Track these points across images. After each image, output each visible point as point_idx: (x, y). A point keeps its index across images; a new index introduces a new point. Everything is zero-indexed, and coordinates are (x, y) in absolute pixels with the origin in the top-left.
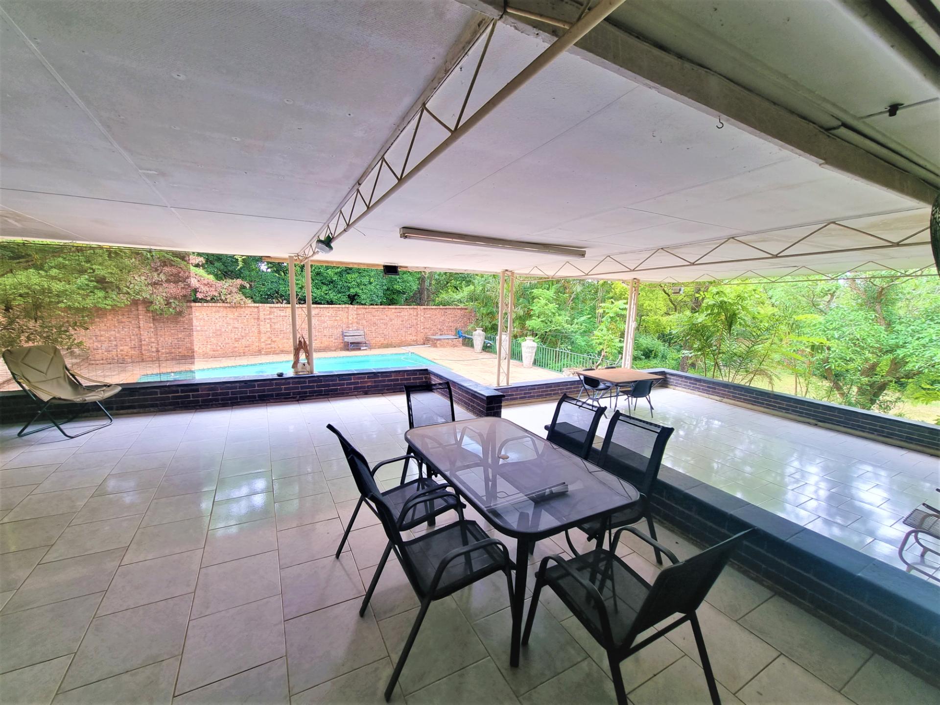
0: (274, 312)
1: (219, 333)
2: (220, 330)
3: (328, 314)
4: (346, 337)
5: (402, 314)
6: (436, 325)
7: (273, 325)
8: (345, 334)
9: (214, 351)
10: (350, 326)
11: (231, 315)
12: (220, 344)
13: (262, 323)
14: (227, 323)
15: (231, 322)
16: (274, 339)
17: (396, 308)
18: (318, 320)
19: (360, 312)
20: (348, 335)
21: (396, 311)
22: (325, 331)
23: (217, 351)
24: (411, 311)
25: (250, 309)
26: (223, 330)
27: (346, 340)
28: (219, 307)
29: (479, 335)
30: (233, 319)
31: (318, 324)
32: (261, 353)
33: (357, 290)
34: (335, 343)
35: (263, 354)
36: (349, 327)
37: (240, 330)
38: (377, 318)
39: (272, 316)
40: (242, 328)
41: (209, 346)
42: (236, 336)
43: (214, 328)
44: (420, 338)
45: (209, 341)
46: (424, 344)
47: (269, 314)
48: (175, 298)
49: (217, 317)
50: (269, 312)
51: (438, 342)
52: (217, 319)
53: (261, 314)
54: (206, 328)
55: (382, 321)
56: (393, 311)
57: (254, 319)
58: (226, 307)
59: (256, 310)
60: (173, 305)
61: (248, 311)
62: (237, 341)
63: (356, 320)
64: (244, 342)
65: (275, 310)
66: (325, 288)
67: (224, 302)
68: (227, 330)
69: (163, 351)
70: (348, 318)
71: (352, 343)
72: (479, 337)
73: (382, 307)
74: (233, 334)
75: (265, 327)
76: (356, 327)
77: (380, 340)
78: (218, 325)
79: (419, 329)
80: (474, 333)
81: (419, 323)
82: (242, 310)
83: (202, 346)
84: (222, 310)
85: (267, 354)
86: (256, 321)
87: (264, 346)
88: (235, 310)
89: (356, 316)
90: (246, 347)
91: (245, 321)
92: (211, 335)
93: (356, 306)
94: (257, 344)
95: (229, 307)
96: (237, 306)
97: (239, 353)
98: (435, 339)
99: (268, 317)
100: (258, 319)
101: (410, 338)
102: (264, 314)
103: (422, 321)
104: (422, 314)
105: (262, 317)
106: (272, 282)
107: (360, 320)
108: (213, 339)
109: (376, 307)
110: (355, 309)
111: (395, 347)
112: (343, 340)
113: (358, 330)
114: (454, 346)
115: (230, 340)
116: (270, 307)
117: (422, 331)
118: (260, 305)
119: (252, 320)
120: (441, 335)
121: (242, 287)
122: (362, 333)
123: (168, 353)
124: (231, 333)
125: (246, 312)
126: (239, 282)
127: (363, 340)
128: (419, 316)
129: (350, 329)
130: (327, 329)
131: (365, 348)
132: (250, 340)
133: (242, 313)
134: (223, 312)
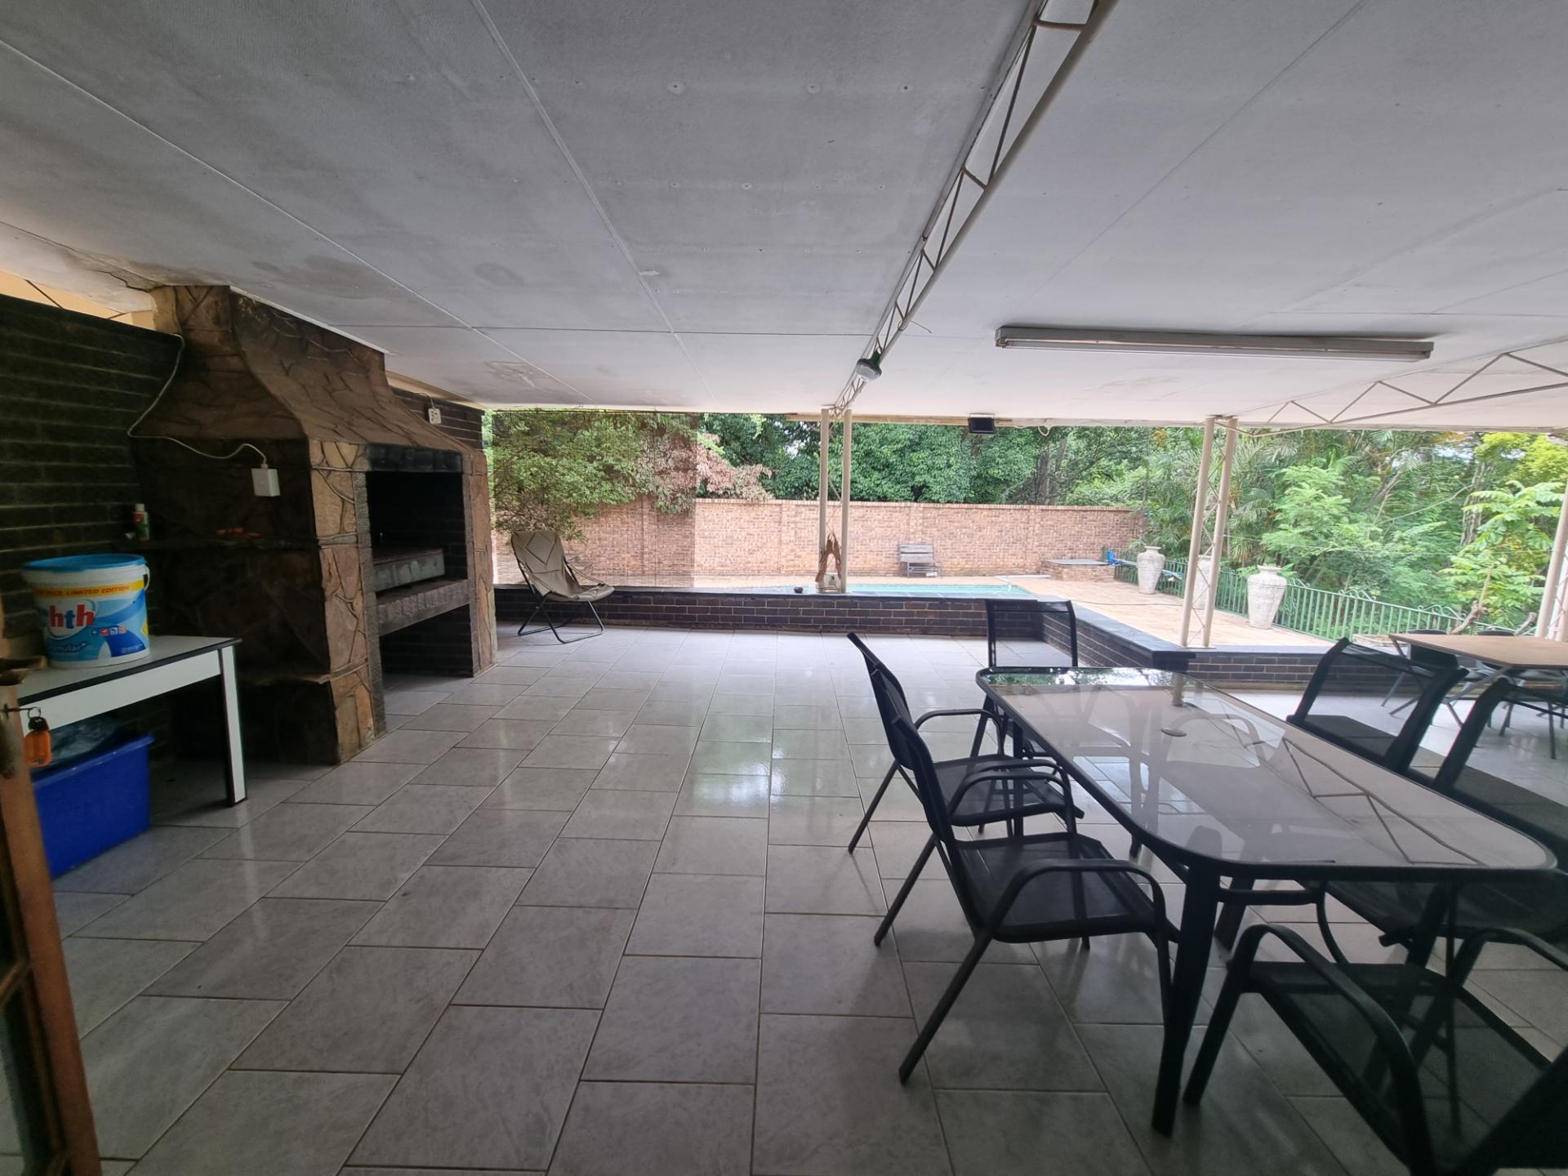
0: (801, 513)
1: (729, 541)
2: (731, 537)
3: (878, 517)
4: (904, 555)
5: (1000, 519)
6: (1062, 540)
7: (799, 531)
8: (902, 550)
9: (722, 566)
10: (912, 536)
11: (747, 515)
12: (730, 556)
13: (784, 528)
14: (740, 528)
15: (746, 525)
16: (798, 554)
17: (990, 509)
18: (862, 526)
19: (929, 515)
20: (906, 551)
21: (990, 513)
22: (872, 544)
23: (726, 566)
24: (1018, 515)
25: (769, 508)
26: (735, 537)
27: (902, 560)
28: (733, 504)
29: (1152, 560)
30: (748, 521)
31: (863, 533)
32: (780, 572)
33: (927, 477)
34: (885, 563)
35: (782, 575)
36: (909, 539)
37: (756, 537)
38: (956, 524)
39: (798, 519)
40: (759, 535)
41: (717, 559)
42: (750, 547)
43: (724, 533)
44: (1031, 561)
45: (717, 551)
46: (1038, 573)
47: (795, 516)
48: (683, 493)
49: (729, 518)
50: (794, 513)
51: (1066, 570)
52: (728, 521)
53: (784, 514)
54: (715, 533)
55: (964, 530)
56: (985, 513)
57: (775, 522)
58: (740, 505)
59: (778, 509)
60: (680, 501)
61: (767, 511)
62: (751, 554)
63: (920, 528)
64: (759, 555)
65: (803, 509)
66: (876, 475)
67: (738, 497)
68: (740, 537)
69: (665, 562)
70: (908, 524)
71: (911, 565)
72: (1150, 564)
73: (966, 506)
74: (747, 543)
75: (788, 536)
76: (920, 540)
77: (960, 561)
78: (729, 530)
79: (1030, 547)
80: (1140, 555)
81: (1030, 535)
82: (760, 508)
83: (708, 559)
84: (735, 508)
85: (788, 574)
86: (777, 525)
87: (785, 564)
88: (751, 508)
89: (921, 521)
90: (761, 563)
91: (763, 524)
92: (720, 543)
93: (922, 505)
94: (776, 559)
95: (745, 505)
96: (754, 503)
97: (753, 571)
98: (1059, 565)
99: (793, 519)
100: (780, 522)
101: (1011, 561)
102: (788, 516)
103: (1038, 532)
104: (1038, 520)
105: (785, 519)
106: (802, 468)
107: (927, 527)
108: (721, 549)
109: (955, 506)
110: (921, 509)
111: (984, 575)
112: (899, 559)
113: (923, 543)
114: (1098, 579)
115: (742, 553)
116: (797, 506)
117: (1035, 549)
118: (784, 501)
119: (772, 524)
120: (1072, 558)
121: (763, 476)
122: (929, 549)
123: (670, 566)
124: (745, 541)
125: (765, 512)
126: (759, 468)
127: (930, 561)
128: (1031, 523)
129: (911, 542)
130: (875, 541)
131: (932, 574)
132: (767, 553)
133: (760, 513)
134: (737, 512)
